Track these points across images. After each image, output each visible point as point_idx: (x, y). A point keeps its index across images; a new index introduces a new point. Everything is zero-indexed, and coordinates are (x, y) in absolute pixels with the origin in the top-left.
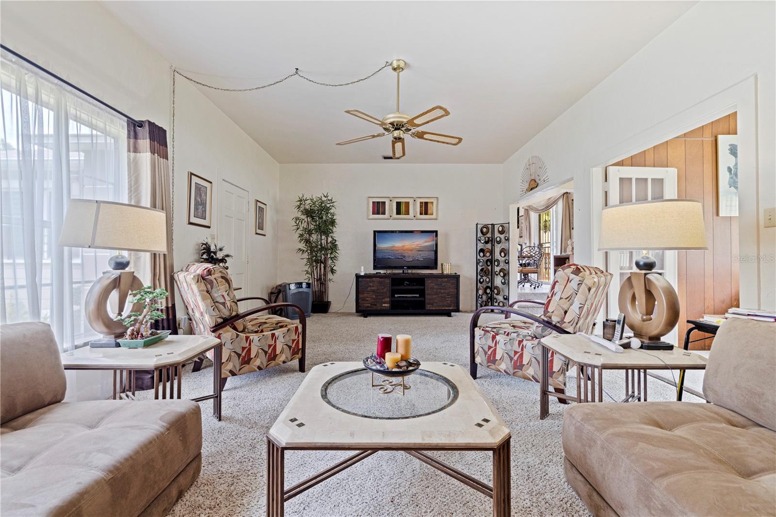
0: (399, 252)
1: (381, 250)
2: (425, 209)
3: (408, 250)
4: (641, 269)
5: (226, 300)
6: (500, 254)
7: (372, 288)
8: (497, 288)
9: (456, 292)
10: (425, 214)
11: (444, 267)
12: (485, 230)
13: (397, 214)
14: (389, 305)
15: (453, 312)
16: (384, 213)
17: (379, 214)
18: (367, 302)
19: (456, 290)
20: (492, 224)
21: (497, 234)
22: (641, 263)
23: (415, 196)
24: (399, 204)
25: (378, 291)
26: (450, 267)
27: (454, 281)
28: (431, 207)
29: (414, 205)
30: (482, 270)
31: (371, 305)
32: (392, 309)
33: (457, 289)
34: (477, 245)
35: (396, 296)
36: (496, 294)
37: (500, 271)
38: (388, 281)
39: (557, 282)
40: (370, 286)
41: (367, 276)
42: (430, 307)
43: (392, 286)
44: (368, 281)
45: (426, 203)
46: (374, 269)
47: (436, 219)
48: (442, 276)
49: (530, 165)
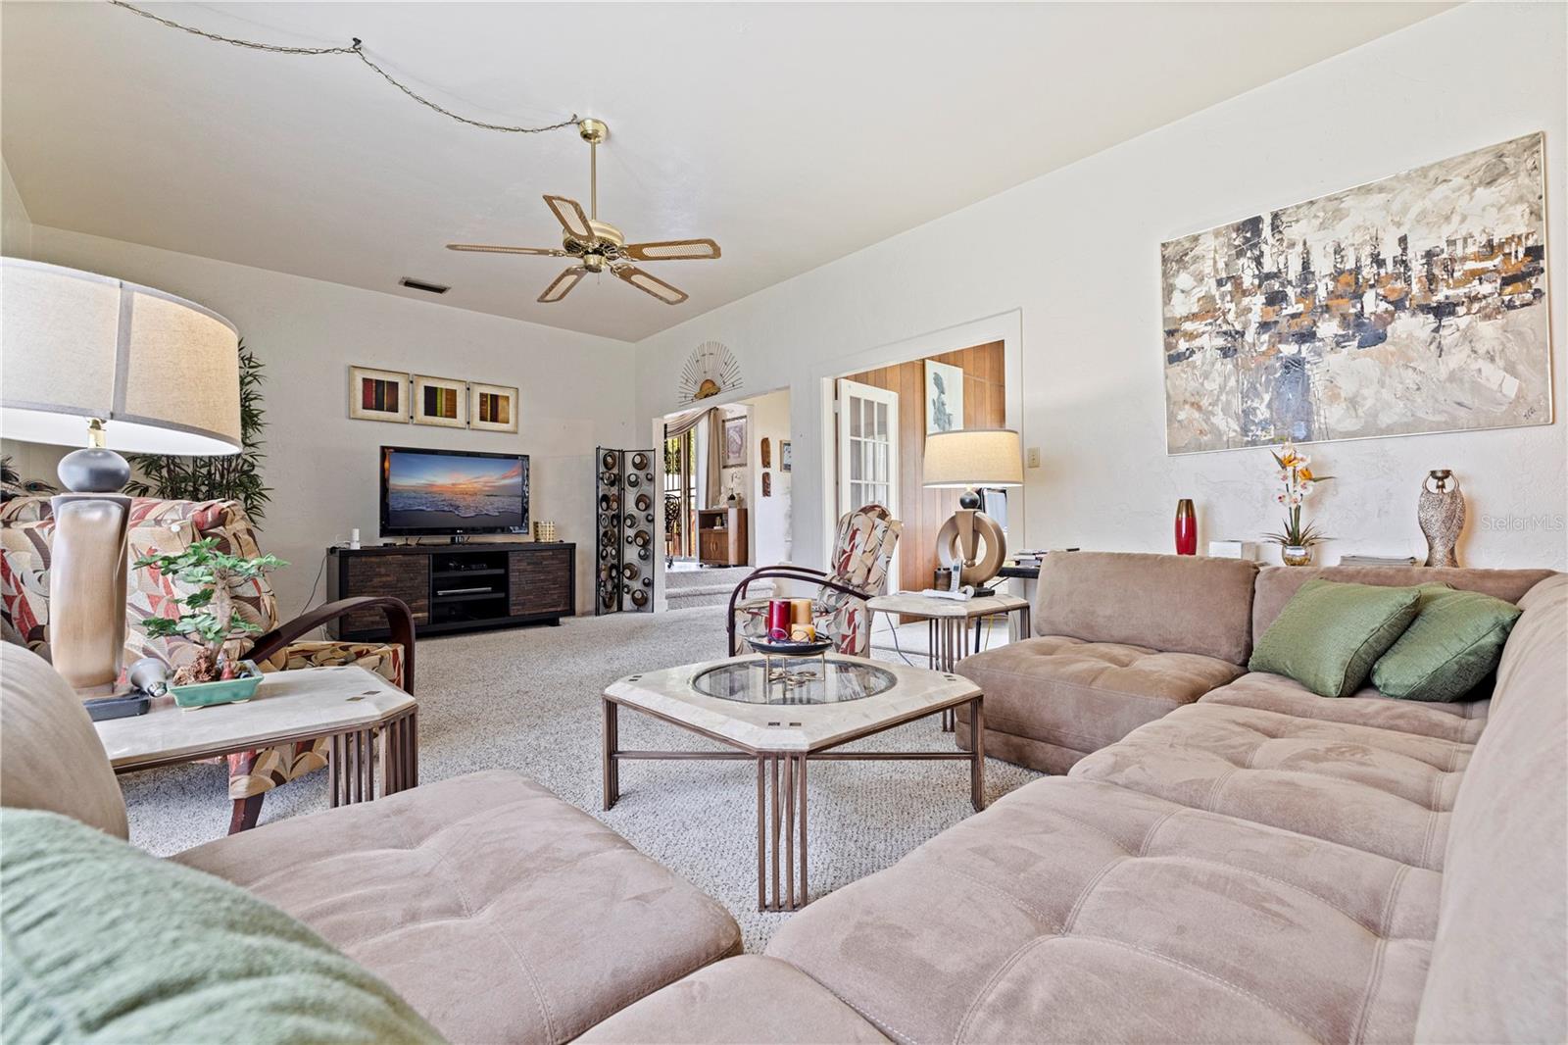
0: (447, 496)
1: (398, 492)
2: (492, 408)
3: (465, 493)
4: (965, 508)
5: (262, 590)
6: (638, 508)
7: (384, 579)
8: (629, 566)
9: (568, 577)
10: (491, 421)
11: (540, 529)
12: (609, 459)
13: (427, 413)
14: (426, 614)
15: (562, 616)
16: (394, 408)
17: (383, 410)
18: (372, 612)
19: (568, 573)
20: (619, 451)
21: (630, 470)
22: (968, 500)
23: (469, 379)
24: (431, 393)
25: (399, 585)
26: (552, 529)
27: (565, 556)
28: (504, 408)
29: (468, 398)
30: (605, 534)
31: (381, 618)
32: (434, 623)
33: (570, 571)
34: (598, 487)
35: (440, 593)
36: (627, 578)
37: (636, 536)
38: (424, 561)
39: (858, 529)
40: (380, 575)
41: (365, 552)
42: (518, 610)
43: (434, 571)
44: (372, 562)
45: (495, 398)
46: (381, 536)
47: (515, 433)
48: (537, 547)
49: (704, 355)
